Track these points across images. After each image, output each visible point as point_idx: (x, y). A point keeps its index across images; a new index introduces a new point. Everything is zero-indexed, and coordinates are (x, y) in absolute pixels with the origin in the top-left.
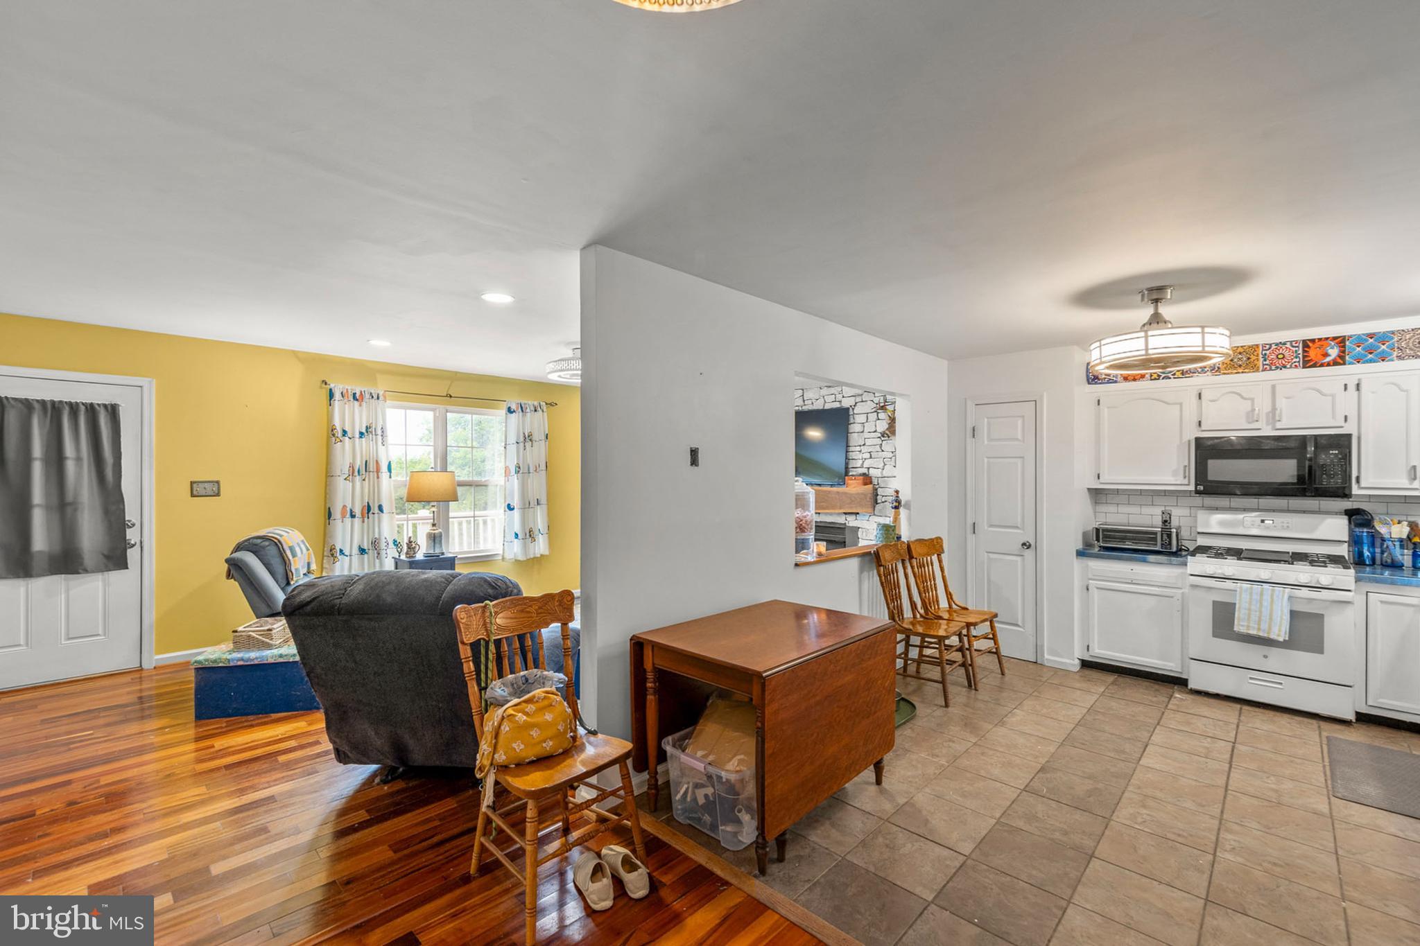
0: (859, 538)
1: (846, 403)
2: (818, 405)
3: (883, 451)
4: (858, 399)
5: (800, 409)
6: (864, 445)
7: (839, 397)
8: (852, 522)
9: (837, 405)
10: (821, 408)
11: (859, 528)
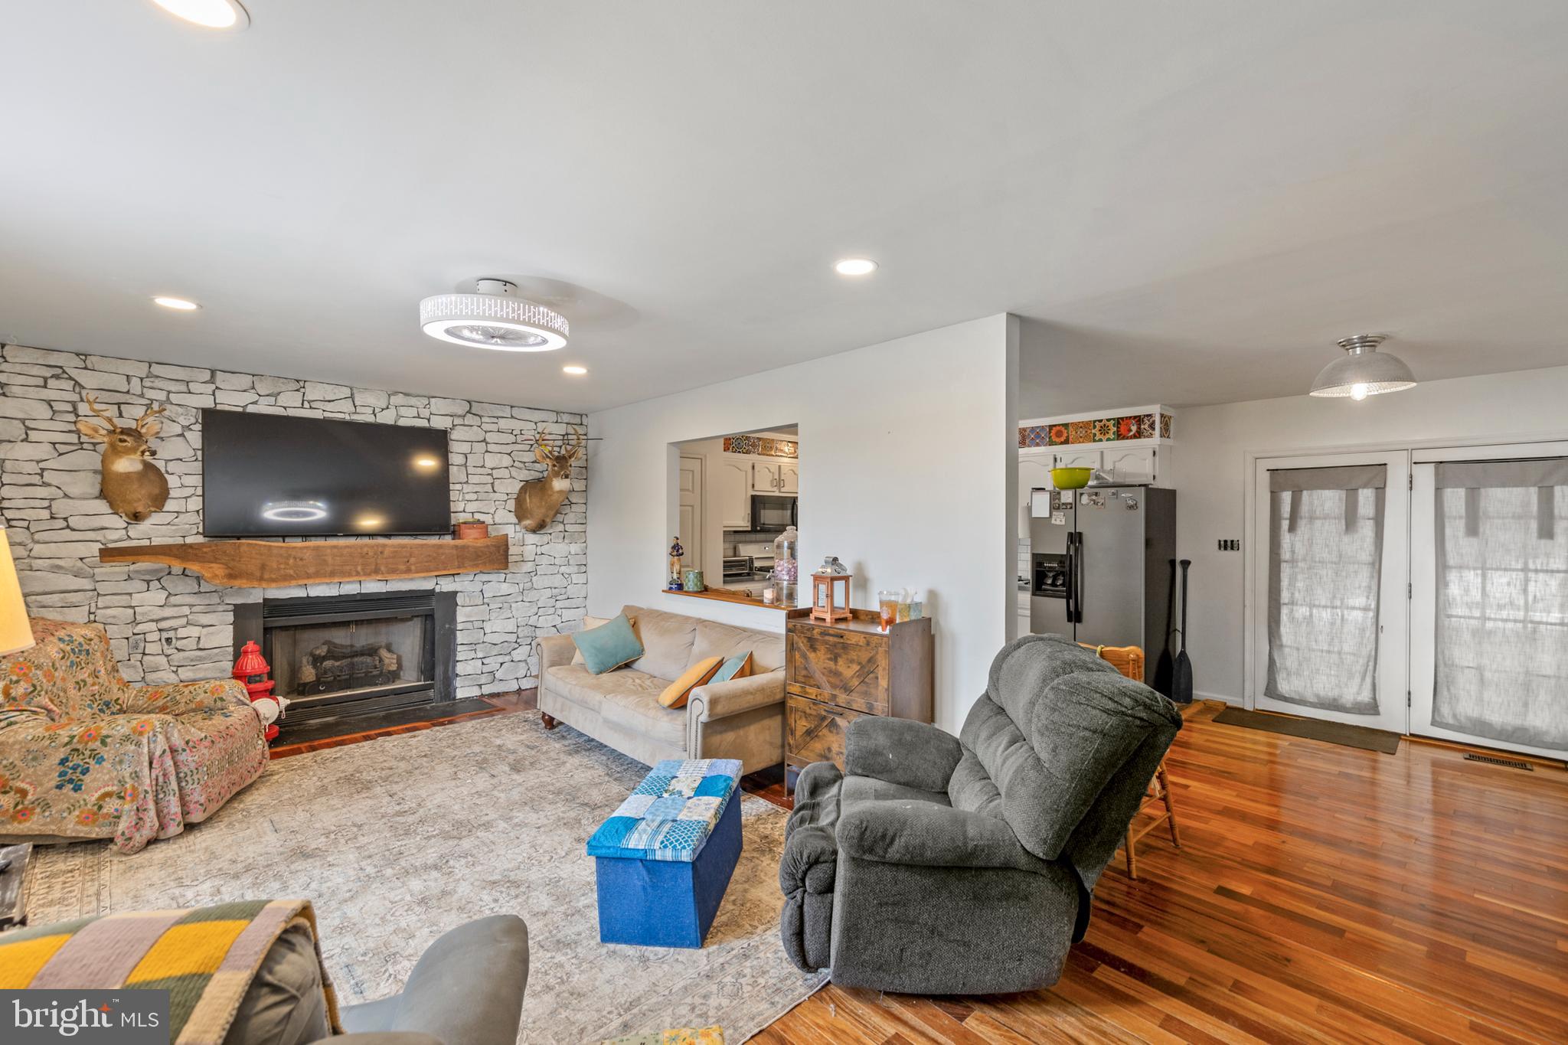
0: (457, 605)
1: (439, 423)
2: (387, 418)
3: (494, 492)
4: (457, 421)
5: (347, 418)
6: (467, 482)
7: (425, 413)
8: (446, 586)
9: (422, 423)
10: (393, 423)
11: (457, 592)
